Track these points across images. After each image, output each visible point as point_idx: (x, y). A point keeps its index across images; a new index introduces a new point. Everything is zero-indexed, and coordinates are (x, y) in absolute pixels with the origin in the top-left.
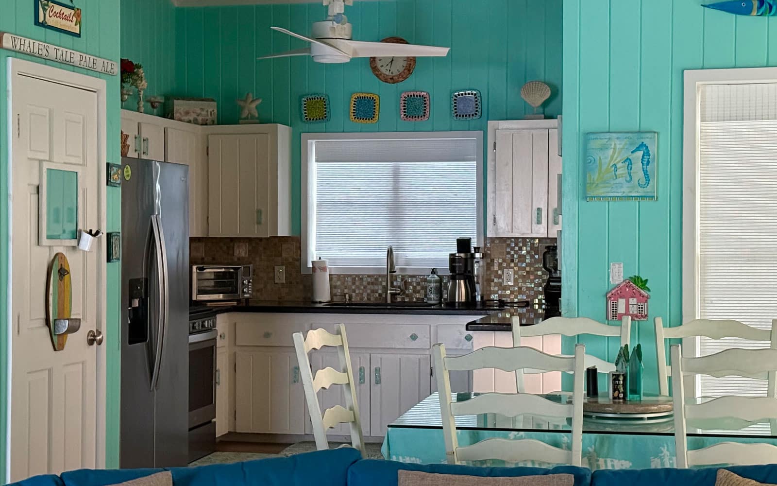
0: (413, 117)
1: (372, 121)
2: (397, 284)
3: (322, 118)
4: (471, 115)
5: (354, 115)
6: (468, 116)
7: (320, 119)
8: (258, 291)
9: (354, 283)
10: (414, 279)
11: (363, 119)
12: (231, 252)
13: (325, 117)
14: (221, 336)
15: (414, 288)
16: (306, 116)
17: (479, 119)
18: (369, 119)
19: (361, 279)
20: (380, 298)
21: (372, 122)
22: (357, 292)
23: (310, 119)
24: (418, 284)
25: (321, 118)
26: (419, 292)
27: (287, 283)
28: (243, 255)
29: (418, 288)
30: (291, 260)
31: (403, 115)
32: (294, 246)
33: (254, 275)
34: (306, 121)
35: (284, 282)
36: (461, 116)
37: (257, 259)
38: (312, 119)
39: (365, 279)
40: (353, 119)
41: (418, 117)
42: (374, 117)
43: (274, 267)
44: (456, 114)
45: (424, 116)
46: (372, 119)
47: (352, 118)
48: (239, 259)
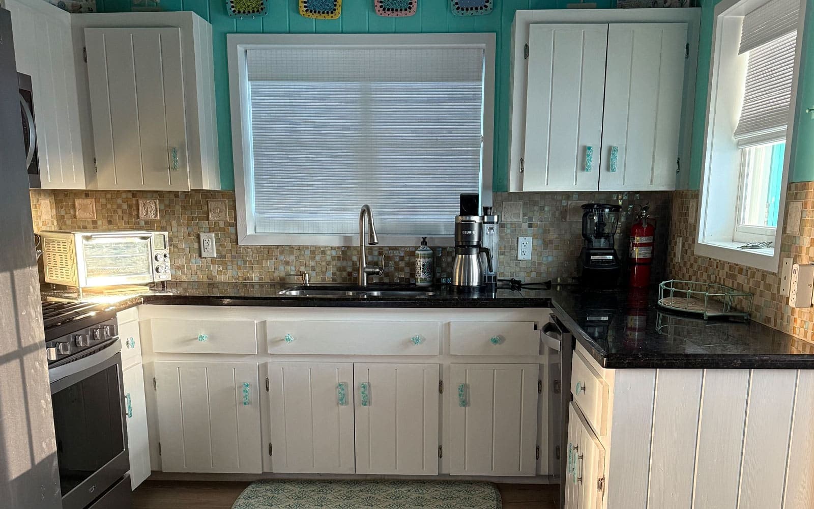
0: (392, 10)
1: (332, 15)
2: (373, 258)
3: (258, 11)
4: (479, 8)
5: (305, 7)
6: (474, 8)
7: (254, 11)
8: (179, 268)
9: (313, 258)
10: (396, 253)
11: (319, 12)
12: (134, 213)
13: (262, 9)
14: (127, 343)
15: (396, 264)
16: (233, 7)
17: (491, 13)
18: (328, 13)
19: (323, 252)
20: (351, 278)
21: (332, 17)
22: (317, 270)
23: (239, 12)
24: (402, 258)
25: (256, 10)
26: (402, 270)
27: (218, 257)
28: (152, 216)
29: (402, 264)
30: (222, 225)
31: (378, 8)
32: (226, 204)
33: (170, 245)
34: (232, 13)
35: (215, 255)
36: (465, 9)
37: (174, 223)
38: (242, 11)
39: (328, 253)
40: (305, 12)
41: (401, 10)
42: (335, 10)
43: (199, 235)
44: (457, 6)
45: (410, 8)
46: (332, 13)
47: (303, 11)
48: (147, 223)
